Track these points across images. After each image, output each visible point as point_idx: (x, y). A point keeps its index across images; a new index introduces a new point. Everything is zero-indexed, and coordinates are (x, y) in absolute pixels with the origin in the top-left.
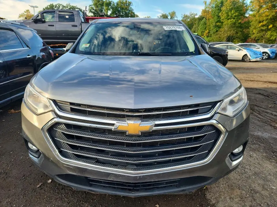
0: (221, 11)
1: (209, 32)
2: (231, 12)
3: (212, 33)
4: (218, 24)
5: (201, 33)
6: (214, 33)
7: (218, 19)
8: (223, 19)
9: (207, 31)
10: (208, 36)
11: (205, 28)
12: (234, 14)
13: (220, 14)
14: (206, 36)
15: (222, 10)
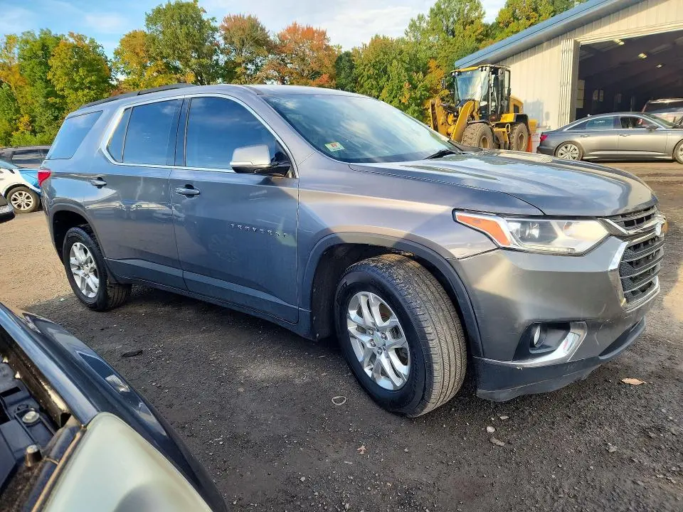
0: (49, 69)
1: (33, 121)
2: (78, 71)
3: (44, 122)
4: (52, 100)
5: (7, 124)
6: (49, 123)
7: (46, 88)
8: (62, 90)
9: (26, 118)
10: (34, 132)
11: (17, 111)
12: (86, 78)
13: (49, 76)
14: (28, 133)
15: (51, 67)
